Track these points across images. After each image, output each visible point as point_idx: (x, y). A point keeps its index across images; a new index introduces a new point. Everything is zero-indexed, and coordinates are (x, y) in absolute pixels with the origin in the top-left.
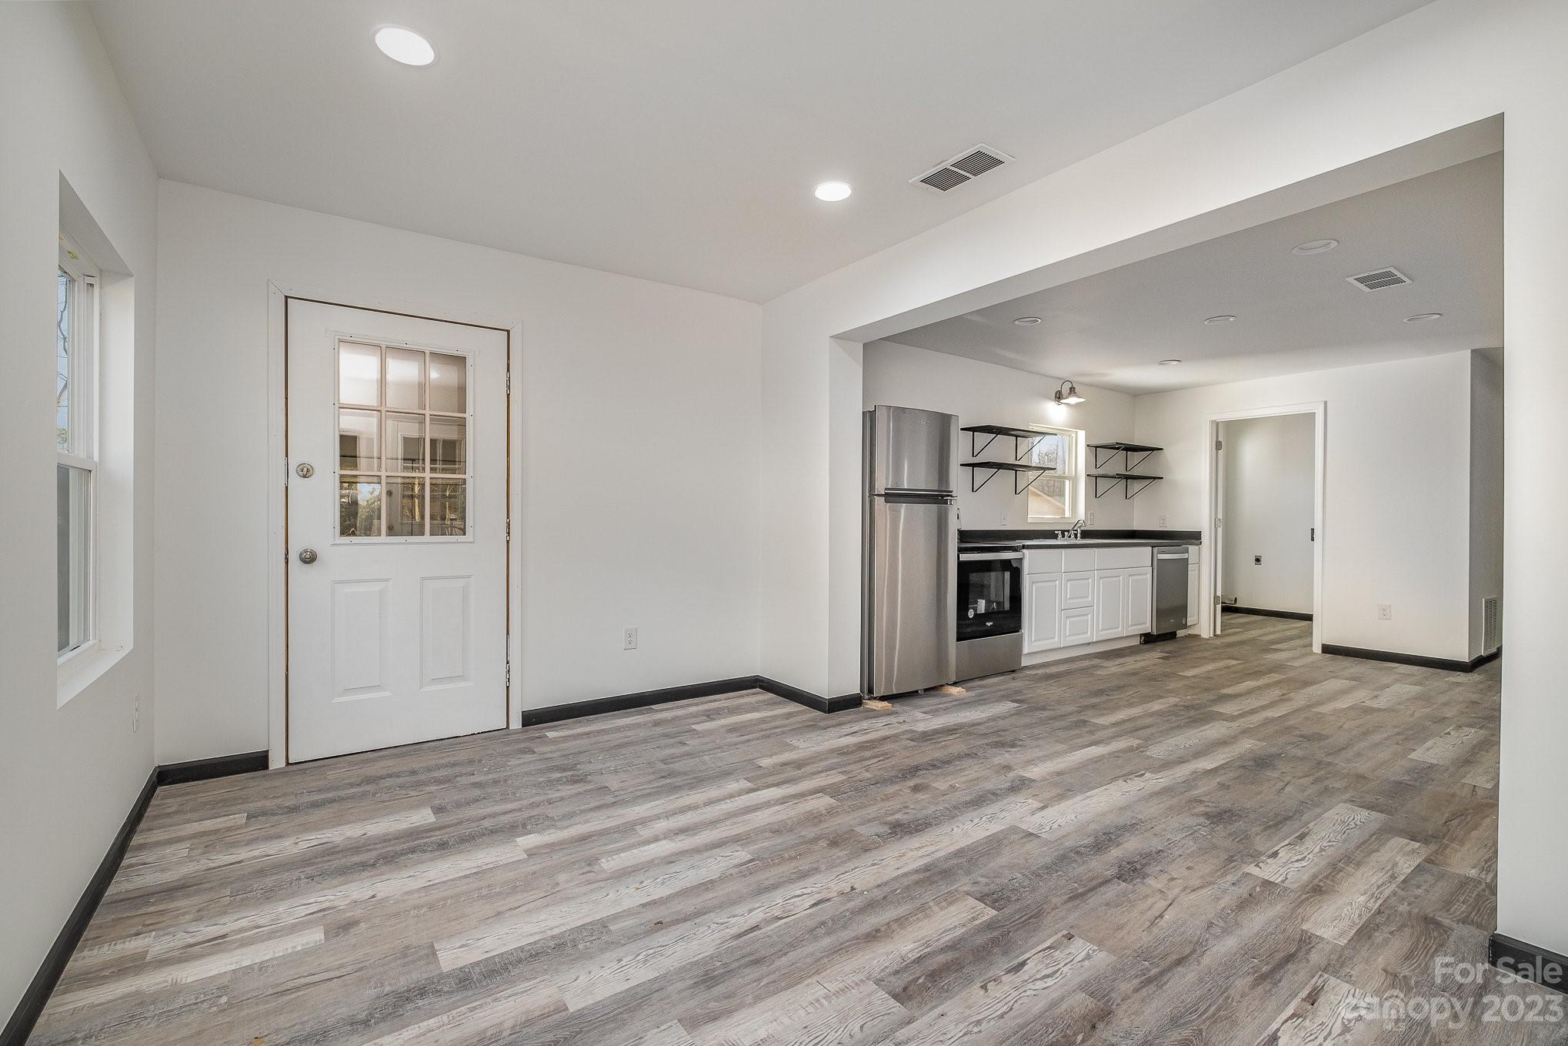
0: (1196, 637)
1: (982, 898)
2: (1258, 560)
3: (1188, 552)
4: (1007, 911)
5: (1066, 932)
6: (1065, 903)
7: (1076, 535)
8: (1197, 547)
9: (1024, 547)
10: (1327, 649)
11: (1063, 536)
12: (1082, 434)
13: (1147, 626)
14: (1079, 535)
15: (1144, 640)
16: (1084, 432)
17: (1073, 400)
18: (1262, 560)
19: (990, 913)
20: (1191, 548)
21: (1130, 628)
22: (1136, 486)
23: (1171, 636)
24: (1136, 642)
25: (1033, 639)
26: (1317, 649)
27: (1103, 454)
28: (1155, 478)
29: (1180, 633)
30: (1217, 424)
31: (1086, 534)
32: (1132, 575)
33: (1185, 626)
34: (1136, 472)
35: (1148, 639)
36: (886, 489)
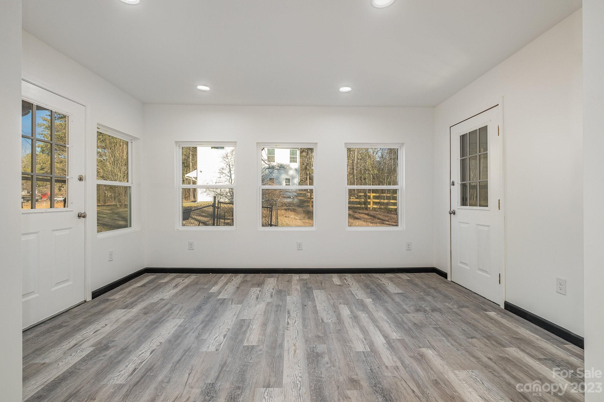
1: (253, 347)
4: (241, 347)
5: (219, 351)
6: (226, 360)
19: (245, 344)
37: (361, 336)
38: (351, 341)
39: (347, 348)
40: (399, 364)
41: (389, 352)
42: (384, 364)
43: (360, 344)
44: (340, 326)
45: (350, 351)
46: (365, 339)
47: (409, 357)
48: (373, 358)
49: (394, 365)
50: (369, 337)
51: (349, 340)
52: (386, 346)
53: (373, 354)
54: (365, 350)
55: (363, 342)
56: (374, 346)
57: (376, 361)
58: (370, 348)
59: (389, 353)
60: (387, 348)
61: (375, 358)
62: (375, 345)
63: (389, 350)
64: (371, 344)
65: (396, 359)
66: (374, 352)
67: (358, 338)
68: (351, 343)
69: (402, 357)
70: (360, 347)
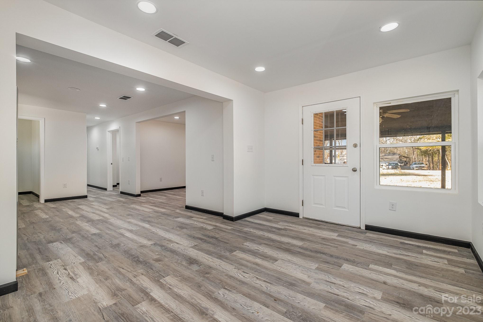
37: (176, 290)
38: (180, 281)
39: (178, 275)
40: (134, 280)
41: (145, 286)
42: (145, 275)
43: (170, 282)
44: (205, 291)
45: (174, 274)
46: (170, 288)
47: (126, 289)
48: (154, 276)
49: (138, 278)
50: (168, 292)
51: (183, 281)
52: (148, 290)
53: (157, 279)
54: (164, 279)
55: (170, 285)
56: (159, 285)
57: (152, 275)
58: (161, 282)
59: (143, 285)
60: (147, 288)
61: (153, 276)
62: (158, 287)
63: (145, 288)
64: (162, 286)
65: (137, 282)
66: (156, 281)
67: (177, 286)
68: (179, 280)
69: (132, 286)
70: (169, 280)
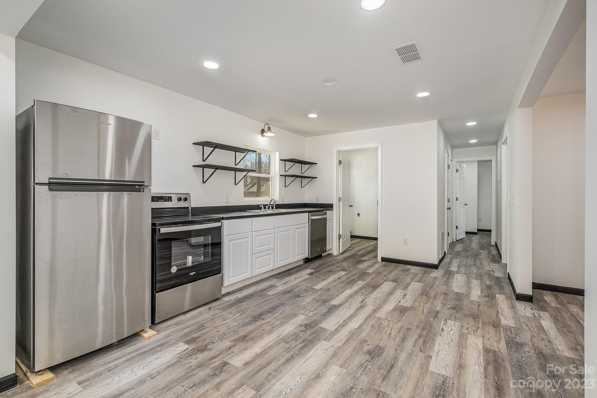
0: (330, 255)
2: (359, 215)
3: (326, 214)
7: (272, 208)
8: (331, 211)
9: (223, 218)
10: (384, 259)
11: (265, 208)
12: (277, 154)
13: (306, 255)
14: (274, 207)
15: (305, 261)
16: (278, 153)
17: (269, 134)
18: (360, 214)
20: (328, 212)
21: (296, 258)
22: (306, 181)
23: (320, 257)
24: (302, 263)
25: (231, 276)
26: (379, 259)
27: (289, 164)
28: (313, 178)
29: (324, 254)
30: (339, 151)
31: (278, 206)
32: (297, 229)
33: (325, 251)
34: (305, 174)
35: (307, 261)
36: (50, 179)
